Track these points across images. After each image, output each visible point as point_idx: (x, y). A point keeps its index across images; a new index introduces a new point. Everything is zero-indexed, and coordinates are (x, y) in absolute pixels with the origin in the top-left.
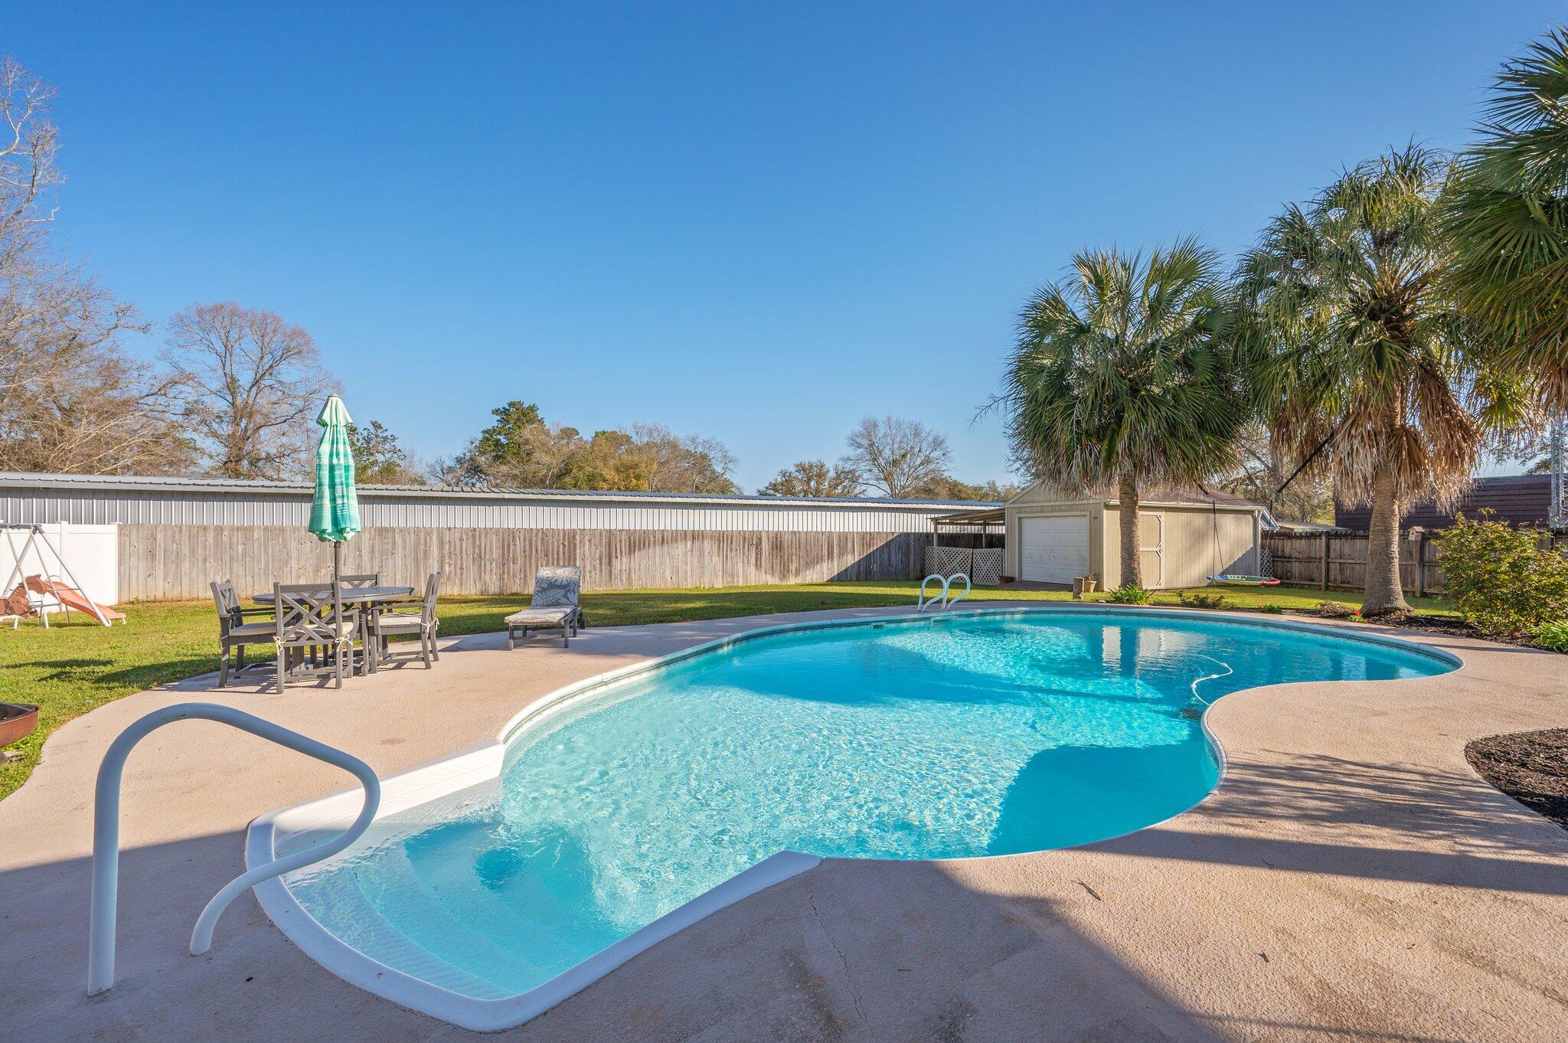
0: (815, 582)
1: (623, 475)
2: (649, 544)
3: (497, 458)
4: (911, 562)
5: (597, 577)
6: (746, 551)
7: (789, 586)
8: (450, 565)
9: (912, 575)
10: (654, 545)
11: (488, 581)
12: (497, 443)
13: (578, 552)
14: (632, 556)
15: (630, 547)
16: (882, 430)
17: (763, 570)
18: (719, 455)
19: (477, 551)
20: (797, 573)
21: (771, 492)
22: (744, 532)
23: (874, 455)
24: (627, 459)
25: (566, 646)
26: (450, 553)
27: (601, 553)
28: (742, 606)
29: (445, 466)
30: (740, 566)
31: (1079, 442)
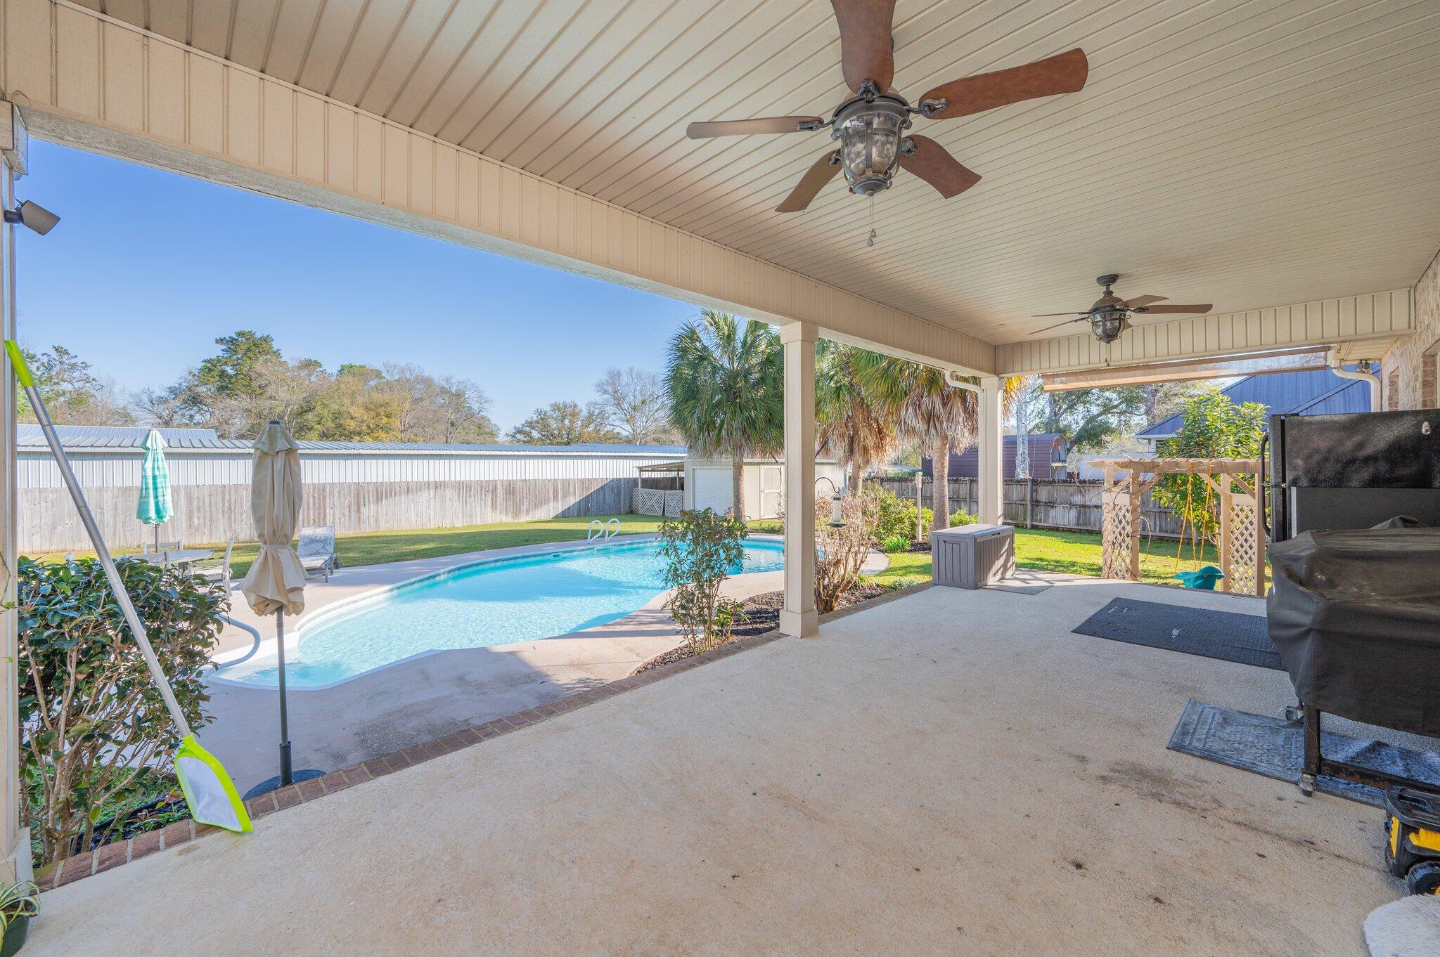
0: (543, 519)
1: (372, 414)
2: (395, 494)
3: (222, 389)
4: (622, 501)
5: (346, 522)
6: (483, 496)
7: (522, 523)
8: (199, 518)
9: (622, 510)
10: (400, 494)
11: (238, 531)
12: (223, 374)
13: (328, 502)
14: (380, 504)
15: (377, 496)
16: (625, 379)
17: (498, 511)
18: (474, 395)
19: (226, 504)
20: (528, 511)
21: (528, 429)
22: (482, 482)
23: (618, 401)
24: (377, 397)
25: (326, 582)
26: (199, 507)
27: (350, 502)
28: (464, 546)
29: (154, 396)
30: (478, 508)
31: (701, 429)
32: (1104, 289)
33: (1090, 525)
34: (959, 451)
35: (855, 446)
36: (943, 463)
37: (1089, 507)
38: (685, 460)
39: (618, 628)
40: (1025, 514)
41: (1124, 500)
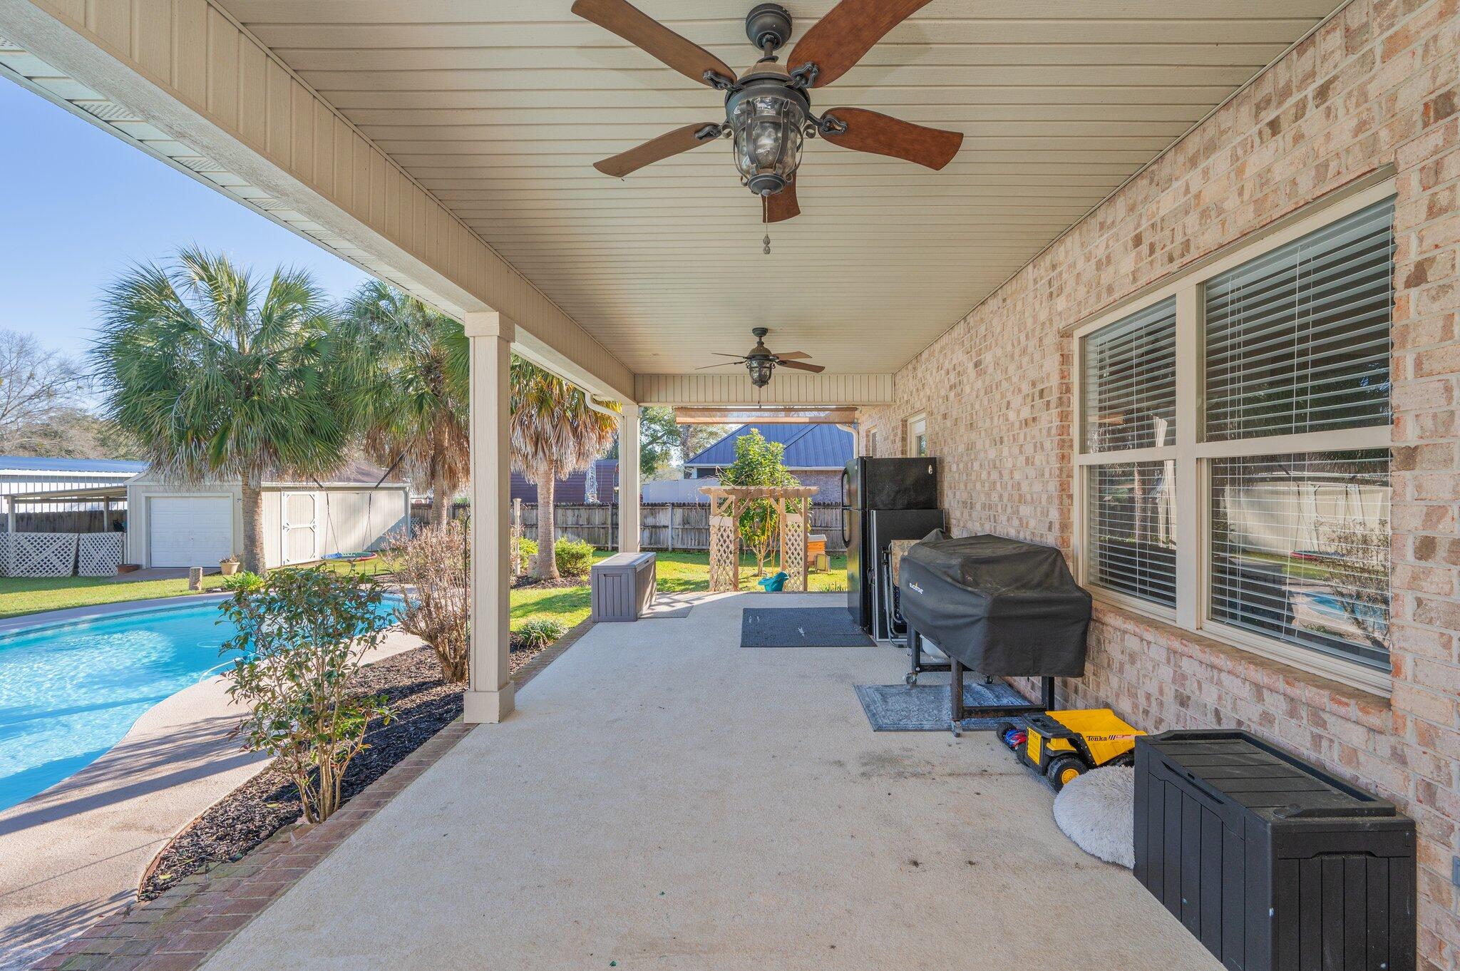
31: (182, 436)
32: (757, 339)
33: (659, 543)
34: (564, 476)
35: (439, 468)
36: (549, 489)
37: (659, 527)
38: (127, 483)
39: (76, 795)
40: (606, 537)
41: (728, 522)
